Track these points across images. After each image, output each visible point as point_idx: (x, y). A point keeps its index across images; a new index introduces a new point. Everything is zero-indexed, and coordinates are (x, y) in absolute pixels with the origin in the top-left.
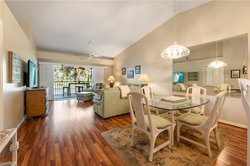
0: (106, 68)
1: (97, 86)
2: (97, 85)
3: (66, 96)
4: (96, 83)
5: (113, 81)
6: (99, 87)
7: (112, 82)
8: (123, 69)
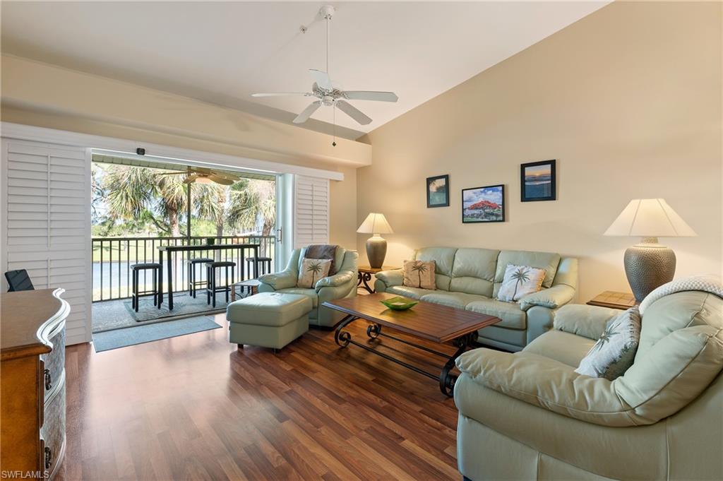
0: (339, 176)
1: (315, 261)
2: (310, 253)
3: (147, 304)
4: (307, 246)
5: (382, 235)
6: (324, 263)
7: (376, 239)
8: (430, 181)
